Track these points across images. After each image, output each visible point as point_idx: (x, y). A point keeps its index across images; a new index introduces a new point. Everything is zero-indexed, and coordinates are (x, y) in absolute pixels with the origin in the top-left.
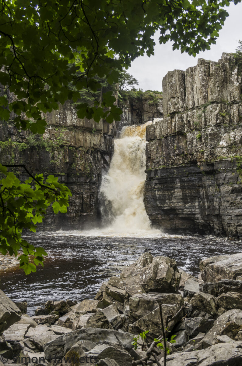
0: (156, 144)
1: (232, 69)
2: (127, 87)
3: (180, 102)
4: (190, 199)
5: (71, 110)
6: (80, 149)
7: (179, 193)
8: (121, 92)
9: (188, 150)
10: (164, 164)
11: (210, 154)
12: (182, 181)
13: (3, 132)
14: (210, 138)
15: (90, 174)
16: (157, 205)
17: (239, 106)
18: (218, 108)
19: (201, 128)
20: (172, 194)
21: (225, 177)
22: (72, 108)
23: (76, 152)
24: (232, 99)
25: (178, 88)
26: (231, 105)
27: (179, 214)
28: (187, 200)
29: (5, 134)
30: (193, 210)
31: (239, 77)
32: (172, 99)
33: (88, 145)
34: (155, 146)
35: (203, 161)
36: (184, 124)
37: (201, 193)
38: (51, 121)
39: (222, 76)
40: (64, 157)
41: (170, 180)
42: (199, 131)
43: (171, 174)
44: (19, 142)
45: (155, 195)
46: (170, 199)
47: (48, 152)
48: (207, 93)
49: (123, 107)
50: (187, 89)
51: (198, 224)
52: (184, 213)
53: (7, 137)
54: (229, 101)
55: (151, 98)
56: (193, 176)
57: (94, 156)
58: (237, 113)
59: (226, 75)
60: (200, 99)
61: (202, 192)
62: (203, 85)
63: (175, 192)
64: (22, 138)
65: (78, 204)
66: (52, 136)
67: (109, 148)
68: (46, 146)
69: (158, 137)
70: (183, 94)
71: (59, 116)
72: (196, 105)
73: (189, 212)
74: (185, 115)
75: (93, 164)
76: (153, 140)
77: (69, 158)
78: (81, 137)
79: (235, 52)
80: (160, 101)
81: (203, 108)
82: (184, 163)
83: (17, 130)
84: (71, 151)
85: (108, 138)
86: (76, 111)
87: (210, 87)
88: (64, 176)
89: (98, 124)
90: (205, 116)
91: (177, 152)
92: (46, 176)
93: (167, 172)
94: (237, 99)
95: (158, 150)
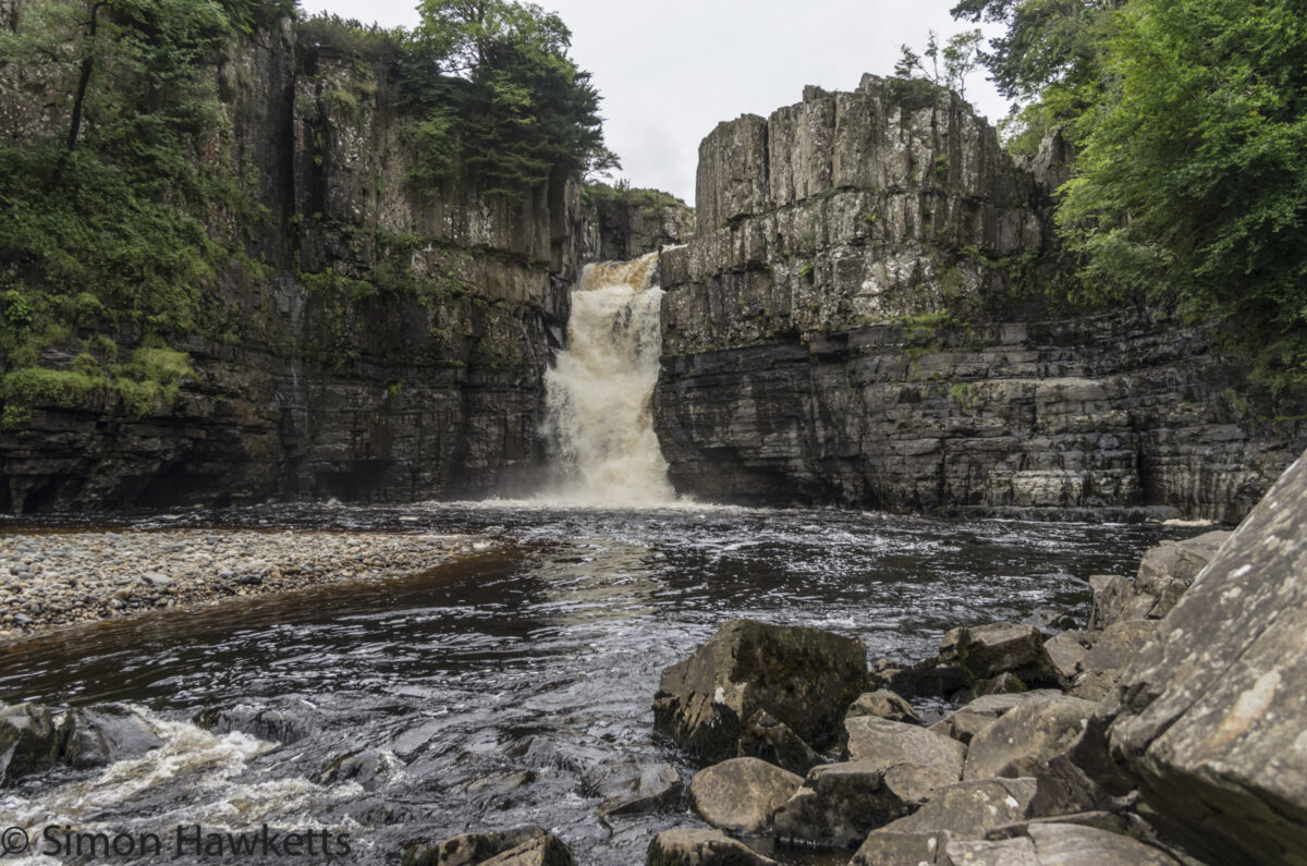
0: (689, 293)
1: (888, 112)
3: (756, 190)
4: (777, 423)
5: (479, 208)
6: (499, 304)
7: (748, 410)
8: (586, 185)
9: (775, 305)
10: (712, 342)
11: (839, 312)
12: (756, 381)
13: (314, 251)
14: (840, 273)
15: (521, 366)
16: (691, 438)
17: (906, 199)
18: (858, 202)
19: (814, 252)
20: (730, 413)
21: (878, 366)
22: (481, 203)
23: (488, 311)
24: (891, 183)
25: (750, 158)
26: (887, 196)
27: (747, 459)
28: (769, 424)
29: (317, 255)
30: (784, 448)
31: (906, 131)
32: (735, 184)
33: (517, 296)
34: (687, 298)
35: (817, 330)
36: (766, 242)
37: (806, 408)
38: (432, 232)
39: (866, 127)
40: (462, 321)
41: (727, 379)
42: (808, 258)
43: (729, 363)
44: (354, 277)
45: (687, 413)
46: (725, 424)
47: (425, 308)
48: (830, 166)
49: (584, 220)
50: (772, 160)
51: (796, 482)
52: (761, 456)
53: (322, 264)
54: (883, 186)
55: (649, 202)
56: (785, 368)
57: (531, 325)
58: (900, 217)
59: (876, 125)
60: (811, 181)
61: (809, 405)
62: (819, 149)
63: (738, 407)
64: (361, 269)
65: (494, 438)
66: (435, 269)
67: (560, 309)
68: (418, 292)
69: (694, 276)
70: (763, 173)
71: (450, 220)
72: (800, 195)
73: (774, 455)
74: (768, 222)
75: (529, 343)
76: (678, 285)
77: (474, 325)
78: (501, 276)
79: (892, 73)
80: (670, 210)
81: (820, 202)
82: (762, 336)
83: (348, 246)
84: (477, 307)
85: (559, 285)
86: (492, 211)
87: (838, 151)
88: (461, 367)
89: (541, 248)
90: (825, 220)
91: (746, 310)
92: (418, 366)
93: (719, 360)
94: (902, 183)
95: (694, 306)
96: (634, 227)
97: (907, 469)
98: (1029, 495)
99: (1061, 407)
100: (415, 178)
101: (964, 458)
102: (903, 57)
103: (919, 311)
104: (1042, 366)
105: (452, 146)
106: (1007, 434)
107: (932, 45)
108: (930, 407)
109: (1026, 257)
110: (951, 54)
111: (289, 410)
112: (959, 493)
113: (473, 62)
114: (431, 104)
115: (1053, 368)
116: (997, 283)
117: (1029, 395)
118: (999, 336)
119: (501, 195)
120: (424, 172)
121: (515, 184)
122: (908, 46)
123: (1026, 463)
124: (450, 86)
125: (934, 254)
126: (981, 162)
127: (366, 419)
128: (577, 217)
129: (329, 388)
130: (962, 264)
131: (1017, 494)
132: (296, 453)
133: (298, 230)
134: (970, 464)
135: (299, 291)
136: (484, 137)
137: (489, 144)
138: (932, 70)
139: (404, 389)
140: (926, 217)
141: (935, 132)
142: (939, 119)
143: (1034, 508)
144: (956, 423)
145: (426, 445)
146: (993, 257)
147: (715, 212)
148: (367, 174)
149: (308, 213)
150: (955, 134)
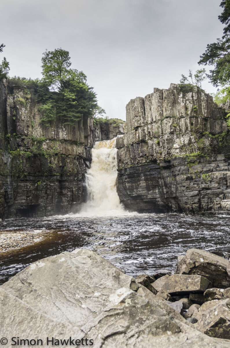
1: (178, 94)
2: (97, 116)
3: (142, 119)
4: (152, 188)
5: (62, 128)
6: (69, 156)
7: (143, 184)
8: (95, 119)
9: (149, 153)
10: (132, 164)
11: (167, 154)
12: (145, 175)
13: (13, 144)
14: (167, 143)
15: (77, 174)
16: (127, 193)
17: (185, 119)
18: (171, 121)
19: (159, 136)
20: (138, 185)
21: (180, 170)
23: (66, 158)
24: (181, 115)
25: (139, 110)
26: (180, 119)
27: (144, 199)
28: (150, 188)
29: (15, 145)
30: (155, 195)
31: (184, 99)
32: (135, 117)
33: (75, 153)
34: (124, 151)
35: (161, 159)
36: (146, 134)
37: (160, 183)
38: (48, 136)
39: (172, 99)
40: (58, 162)
41: (137, 175)
42: (158, 138)
43: (137, 170)
44: (26, 151)
45: (126, 186)
46: (137, 188)
47: (47, 159)
48: (162, 111)
49: (96, 129)
50: (146, 110)
51: (159, 205)
52: (148, 198)
53: (16, 148)
54: (178, 116)
55: (115, 122)
56: (153, 171)
57: (79, 162)
58: (184, 125)
59: (175, 98)
60: (157, 116)
61: (161, 182)
62: (159, 106)
63: (140, 183)
64: (28, 149)
65: (69, 196)
66: (50, 147)
67: (89, 156)
68: (45, 154)
69: (126, 145)
70: (144, 114)
71: (53, 133)
72: (154, 120)
73: (152, 197)
74: (146, 128)
75: (79, 167)
76: (121, 147)
77: (62, 162)
78: (70, 148)
79: (179, 83)
81: (160, 122)
82: (146, 162)
83: (23, 142)
84: (63, 157)
85: (88, 149)
86: (66, 129)
87: (164, 106)
88: (58, 175)
89: (81, 139)
90: (162, 127)
91: (141, 154)
92: (46, 176)
93: (134, 169)
94: (184, 115)
95: (126, 154)
96: (111, 130)
97: (189, 201)
98: (225, 207)
100: (43, 121)
101: (206, 197)
102: (182, 77)
103: (191, 152)
105: (53, 111)
106: (219, 188)
107: (190, 74)
108: (196, 181)
109: (223, 134)
110: (197, 76)
111: (7, 191)
112: (205, 207)
113: (59, 87)
114: (47, 100)
116: (215, 142)
117: (225, 176)
118: (216, 159)
119: (68, 125)
120: (45, 119)
121: (72, 121)
122: (183, 75)
123: (225, 197)
124: (52, 94)
125: (195, 135)
126: (208, 107)
127: (30, 193)
128: (92, 129)
129: (19, 184)
130: (204, 137)
131: (222, 207)
132: (10, 204)
133: (9, 138)
134: (208, 198)
135: (10, 156)
136: (62, 108)
137: (63, 110)
138: (191, 81)
139: (42, 183)
140: (192, 124)
141: (193, 99)
142: (194, 95)
143: (227, 211)
144: (203, 186)
145: (48, 199)
146: (213, 134)
147: (131, 125)
148: (28, 121)
149: (12, 134)
150: (199, 99)
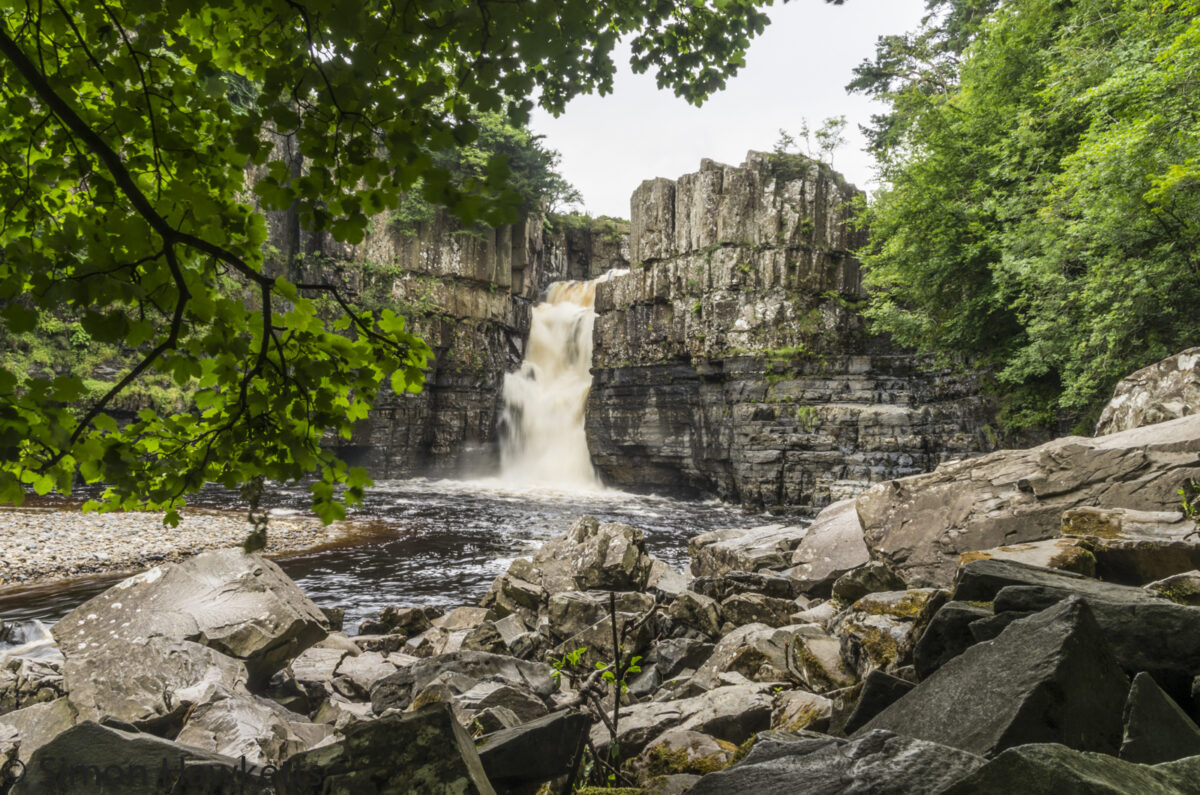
0: (613, 318)
1: (765, 183)
2: (561, 207)
3: (664, 239)
4: (675, 428)
5: (450, 244)
6: (465, 321)
7: (654, 416)
8: (550, 216)
9: (674, 333)
10: (628, 359)
11: (717, 343)
12: (660, 394)
14: (717, 313)
15: (481, 371)
16: (611, 436)
17: (775, 254)
18: (735, 255)
19: (702, 292)
20: (639, 418)
21: (743, 389)
22: (453, 240)
23: (456, 327)
24: (763, 241)
25: (660, 213)
26: (760, 251)
27: (653, 456)
28: (669, 429)
30: (679, 449)
31: (778, 199)
32: (648, 233)
33: (480, 314)
34: (612, 322)
35: (702, 356)
36: (670, 282)
37: (696, 418)
38: (410, 264)
39: (745, 195)
40: (433, 335)
41: (638, 390)
42: (698, 297)
43: (640, 377)
45: (608, 416)
46: (636, 426)
48: (716, 225)
49: (552, 245)
50: (677, 216)
51: (687, 477)
52: (663, 454)
54: (758, 243)
55: (608, 230)
56: (682, 384)
57: (492, 338)
58: (770, 268)
59: (754, 193)
60: (702, 237)
61: (698, 415)
62: (709, 211)
63: (645, 414)
64: (350, 295)
65: (456, 429)
66: (412, 294)
67: (521, 323)
69: (617, 305)
70: (671, 226)
71: (425, 255)
72: (695, 247)
73: (672, 454)
74: (671, 266)
75: (489, 352)
76: (607, 310)
77: (443, 338)
78: (468, 298)
79: (772, 151)
80: (625, 237)
81: (707, 254)
82: (665, 357)
83: (340, 277)
84: (446, 325)
85: (521, 303)
86: (461, 246)
87: (721, 214)
88: (430, 372)
89: (503, 274)
90: (710, 269)
91: (653, 336)
93: (632, 375)
94: (772, 241)
95: (616, 330)
96: (595, 251)
97: (755, 474)
99: (876, 430)
100: (398, 221)
101: (799, 467)
102: (781, 137)
103: (779, 345)
104: (876, 394)
106: (834, 449)
107: (805, 128)
108: (781, 424)
110: (823, 135)
112: (793, 495)
115: (885, 396)
116: (853, 321)
117: (854, 419)
118: (847, 367)
119: (468, 238)
120: (405, 217)
121: (477, 227)
122: (784, 129)
123: (844, 474)
125: (796, 299)
128: (538, 248)
130: (824, 306)
133: (301, 264)
134: (803, 473)
138: (808, 148)
140: (791, 268)
142: (807, 188)
144: (794, 439)
145: (397, 435)
146: (853, 299)
149: (310, 251)
150: (821, 201)
